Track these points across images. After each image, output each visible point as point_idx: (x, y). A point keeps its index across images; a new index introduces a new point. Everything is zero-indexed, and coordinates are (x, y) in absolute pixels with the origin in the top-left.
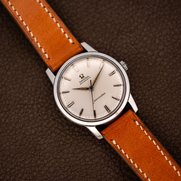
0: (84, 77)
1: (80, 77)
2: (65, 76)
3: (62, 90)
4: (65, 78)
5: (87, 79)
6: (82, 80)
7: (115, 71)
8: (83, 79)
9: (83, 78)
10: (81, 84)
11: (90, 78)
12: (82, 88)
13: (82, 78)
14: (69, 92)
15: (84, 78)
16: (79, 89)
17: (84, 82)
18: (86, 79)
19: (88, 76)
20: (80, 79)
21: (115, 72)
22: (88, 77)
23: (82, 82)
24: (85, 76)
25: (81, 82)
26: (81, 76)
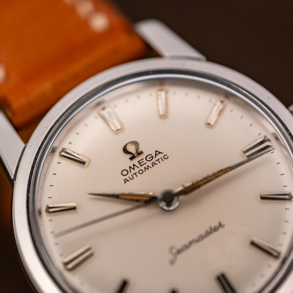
0: (141, 153)
1: (125, 150)
2: (65, 145)
3: (46, 198)
4: (63, 150)
5: (154, 164)
6: (131, 163)
7: (269, 140)
8: (135, 161)
9: (138, 159)
10: (126, 181)
11: (166, 157)
12: (129, 195)
13: (131, 159)
14: (74, 208)
15: (143, 156)
17: (141, 172)
18: (149, 163)
19: (158, 153)
20: (125, 162)
21: (267, 144)
22: (159, 156)
23: (133, 172)
24: (147, 149)
25: (127, 174)
26: (132, 149)
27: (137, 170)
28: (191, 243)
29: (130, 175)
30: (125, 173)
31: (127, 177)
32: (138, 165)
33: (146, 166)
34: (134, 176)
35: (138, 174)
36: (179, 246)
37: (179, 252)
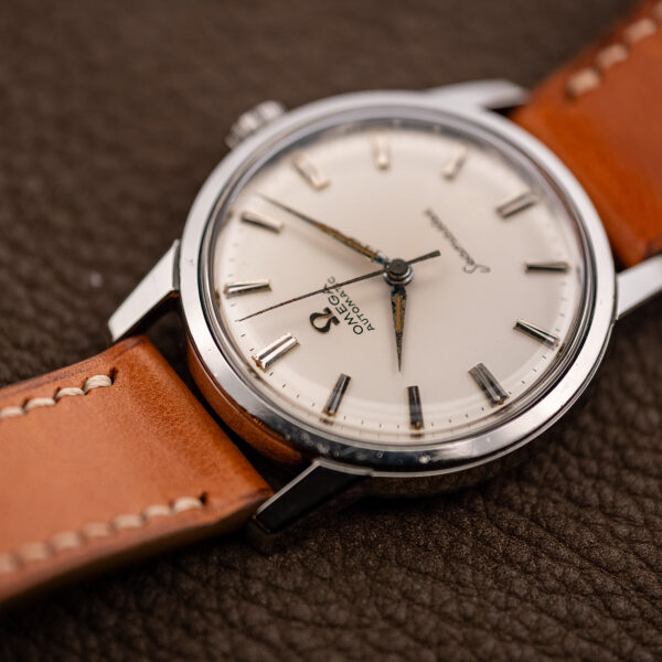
1: (325, 330)
5: (344, 296)
6: (344, 323)
8: (341, 318)
9: (335, 314)
10: (370, 328)
15: (332, 308)
16: (399, 336)
17: (356, 310)
18: (343, 300)
19: (326, 291)
23: (356, 319)
25: (361, 327)
27: (352, 315)
28: (456, 248)
29: (360, 324)
30: (358, 330)
31: (365, 328)
32: (345, 314)
33: (346, 305)
34: (362, 318)
35: (359, 314)
36: (463, 262)
37: (470, 262)
